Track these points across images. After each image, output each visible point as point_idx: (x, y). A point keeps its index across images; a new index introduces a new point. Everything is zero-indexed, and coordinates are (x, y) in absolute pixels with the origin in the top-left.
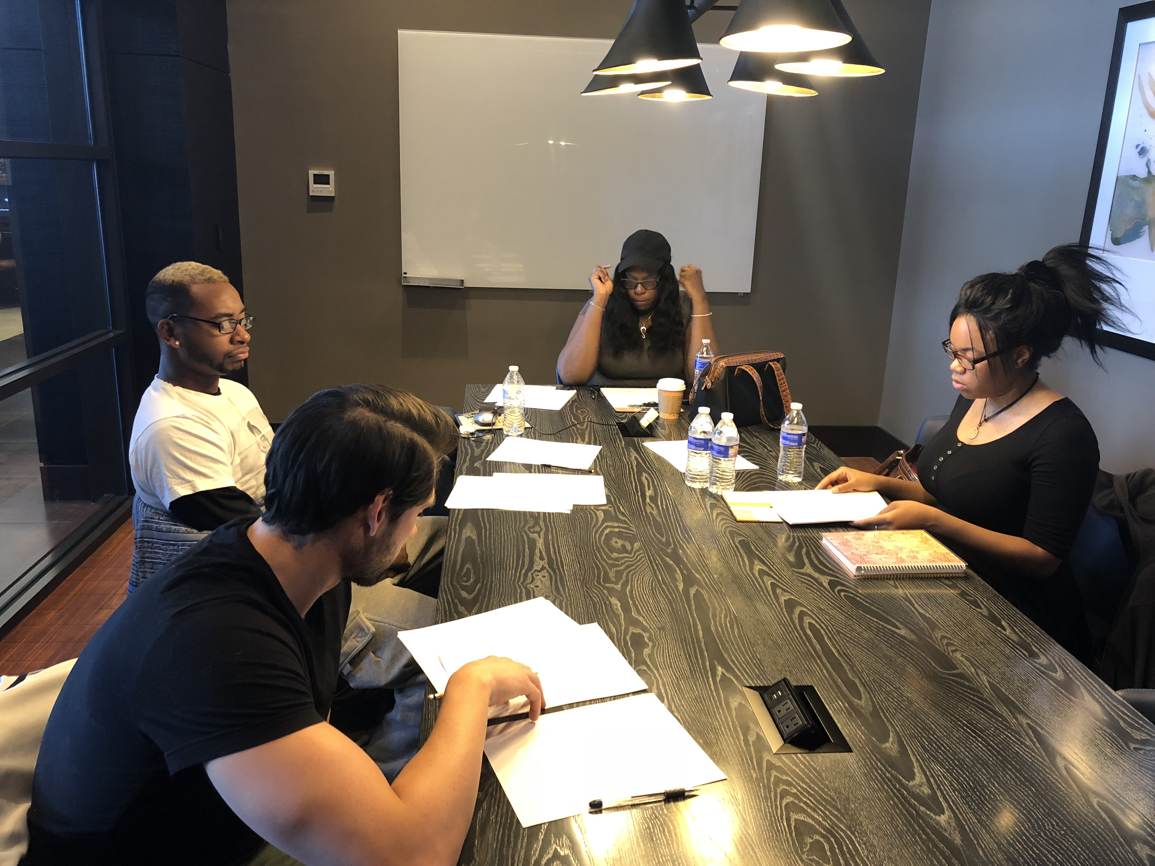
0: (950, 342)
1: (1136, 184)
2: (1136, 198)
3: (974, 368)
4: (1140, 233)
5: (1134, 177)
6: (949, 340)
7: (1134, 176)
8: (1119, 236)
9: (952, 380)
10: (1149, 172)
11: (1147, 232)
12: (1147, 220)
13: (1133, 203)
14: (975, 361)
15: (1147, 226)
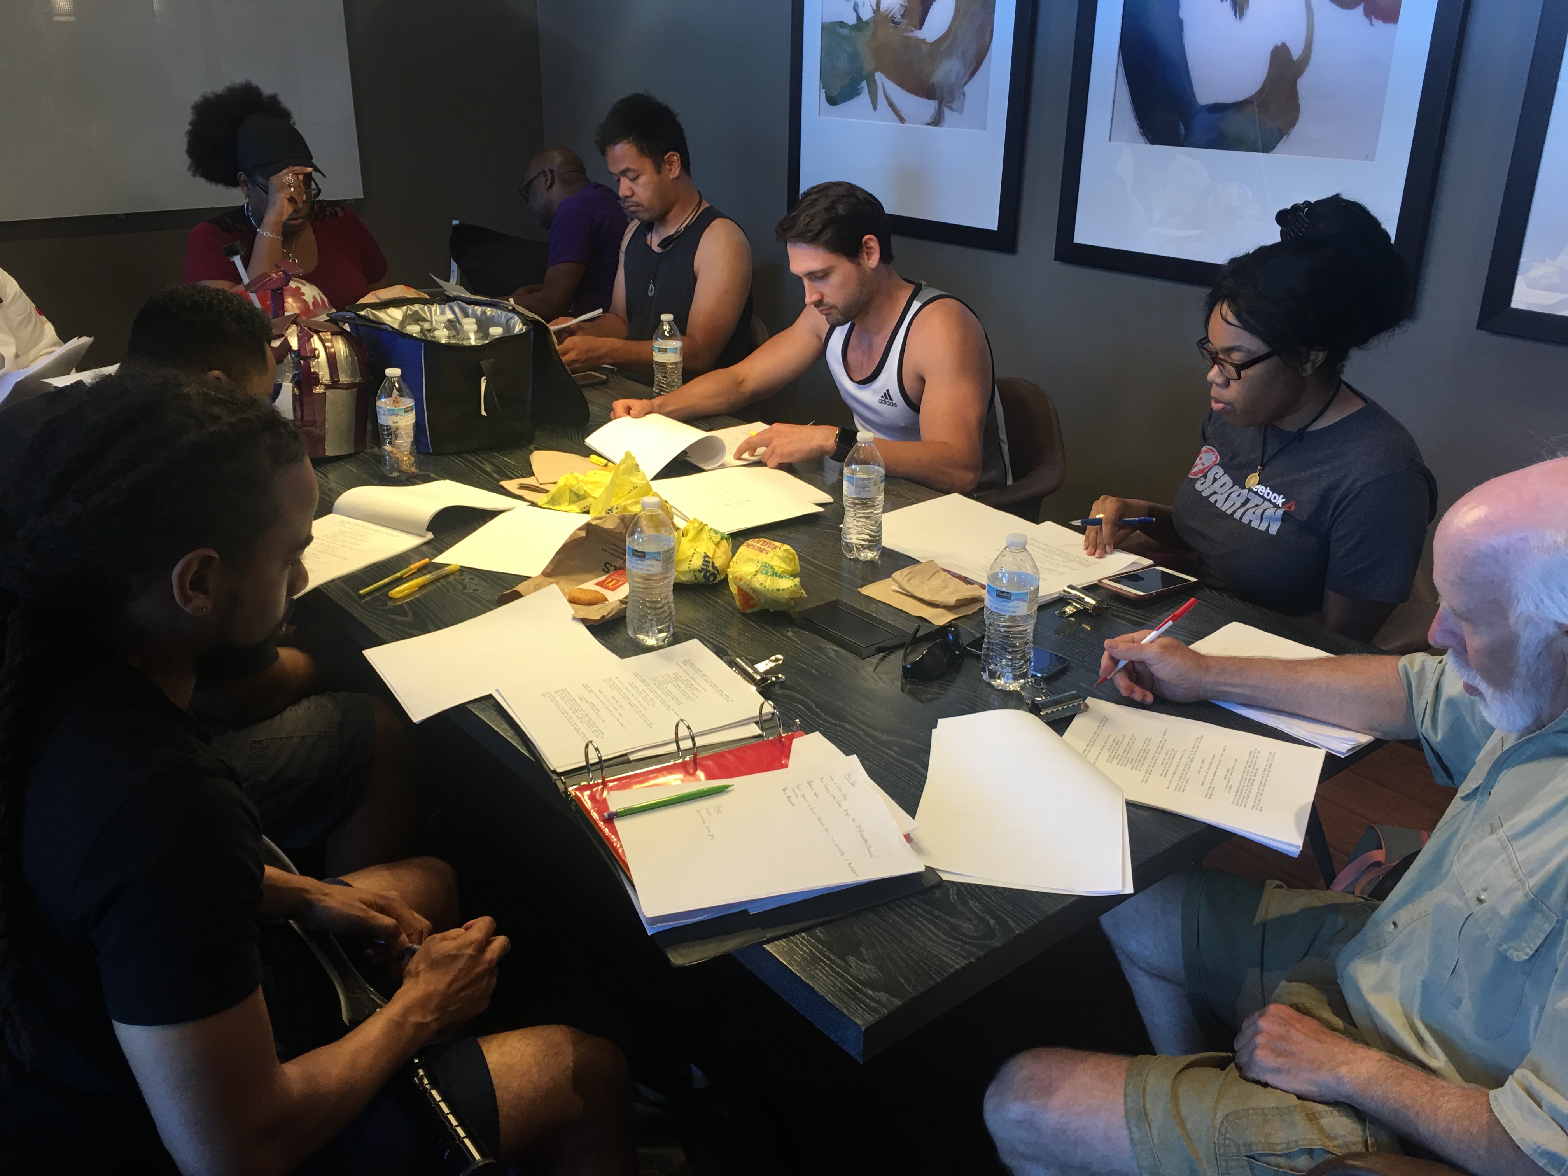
0: (1209, 341)
1: (845, 32)
2: (848, 49)
3: (1240, 377)
4: (859, 89)
5: (842, 24)
6: (1207, 337)
7: (842, 22)
8: (835, 94)
9: (1210, 398)
10: (859, 18)
11: (866, 88)
12: (864, 74)
13: (845, 55)
14: (1240, 368)
15: (865, 82)
